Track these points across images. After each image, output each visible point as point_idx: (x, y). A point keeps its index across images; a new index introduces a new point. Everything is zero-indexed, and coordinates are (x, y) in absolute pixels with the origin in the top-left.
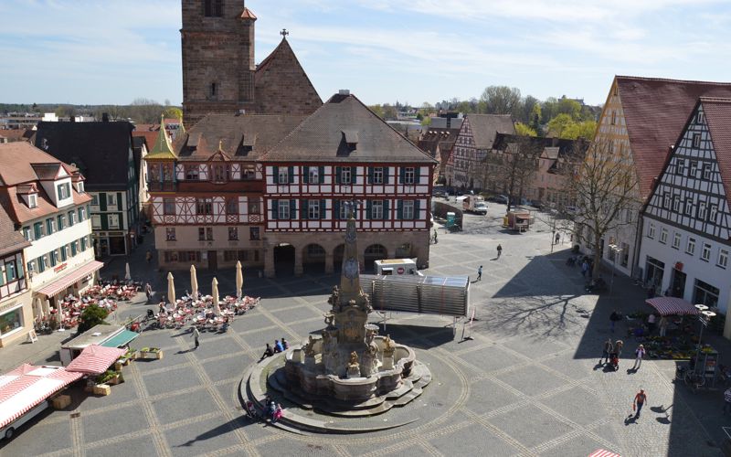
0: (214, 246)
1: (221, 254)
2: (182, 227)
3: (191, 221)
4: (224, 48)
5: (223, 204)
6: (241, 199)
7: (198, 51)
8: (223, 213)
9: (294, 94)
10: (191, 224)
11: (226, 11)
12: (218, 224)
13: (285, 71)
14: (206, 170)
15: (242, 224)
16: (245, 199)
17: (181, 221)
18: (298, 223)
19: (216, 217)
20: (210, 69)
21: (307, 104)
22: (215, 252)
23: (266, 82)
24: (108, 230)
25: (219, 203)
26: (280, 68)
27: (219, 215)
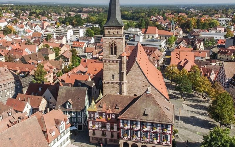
0: (106, 137)
1: (108, 140)
2: (97, 131)
3: (100, 129)
4: (116, 65)
5: (109, 125)
6: (115, 124)
7: (108, 65)
8: (109, 128)
9: (139, 78)
10: (100, 130)
11: (117, 53)
12: (107, 131)
13: (136, 71)
14: (105, 115)
15: (115, 132)
16: (116, 124)
17: (97, 129)
18: (130, 137)
19: (107, 129)
20: (112, 71)
21: (143, 81)
22: (107, 139)
23: (130, 74)
24: (77, 123)
25: (108, 125)
26: (135, 70)
27: (108, 128)
